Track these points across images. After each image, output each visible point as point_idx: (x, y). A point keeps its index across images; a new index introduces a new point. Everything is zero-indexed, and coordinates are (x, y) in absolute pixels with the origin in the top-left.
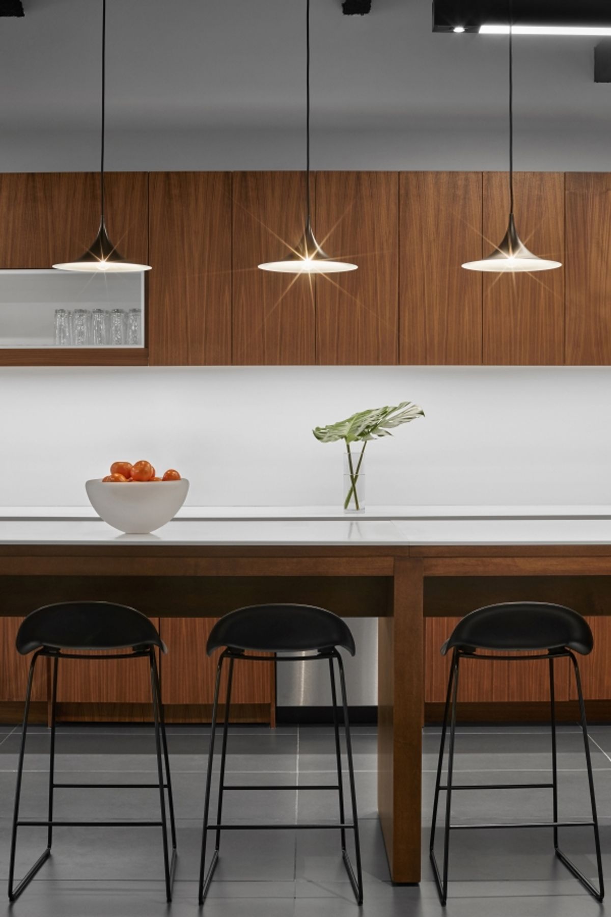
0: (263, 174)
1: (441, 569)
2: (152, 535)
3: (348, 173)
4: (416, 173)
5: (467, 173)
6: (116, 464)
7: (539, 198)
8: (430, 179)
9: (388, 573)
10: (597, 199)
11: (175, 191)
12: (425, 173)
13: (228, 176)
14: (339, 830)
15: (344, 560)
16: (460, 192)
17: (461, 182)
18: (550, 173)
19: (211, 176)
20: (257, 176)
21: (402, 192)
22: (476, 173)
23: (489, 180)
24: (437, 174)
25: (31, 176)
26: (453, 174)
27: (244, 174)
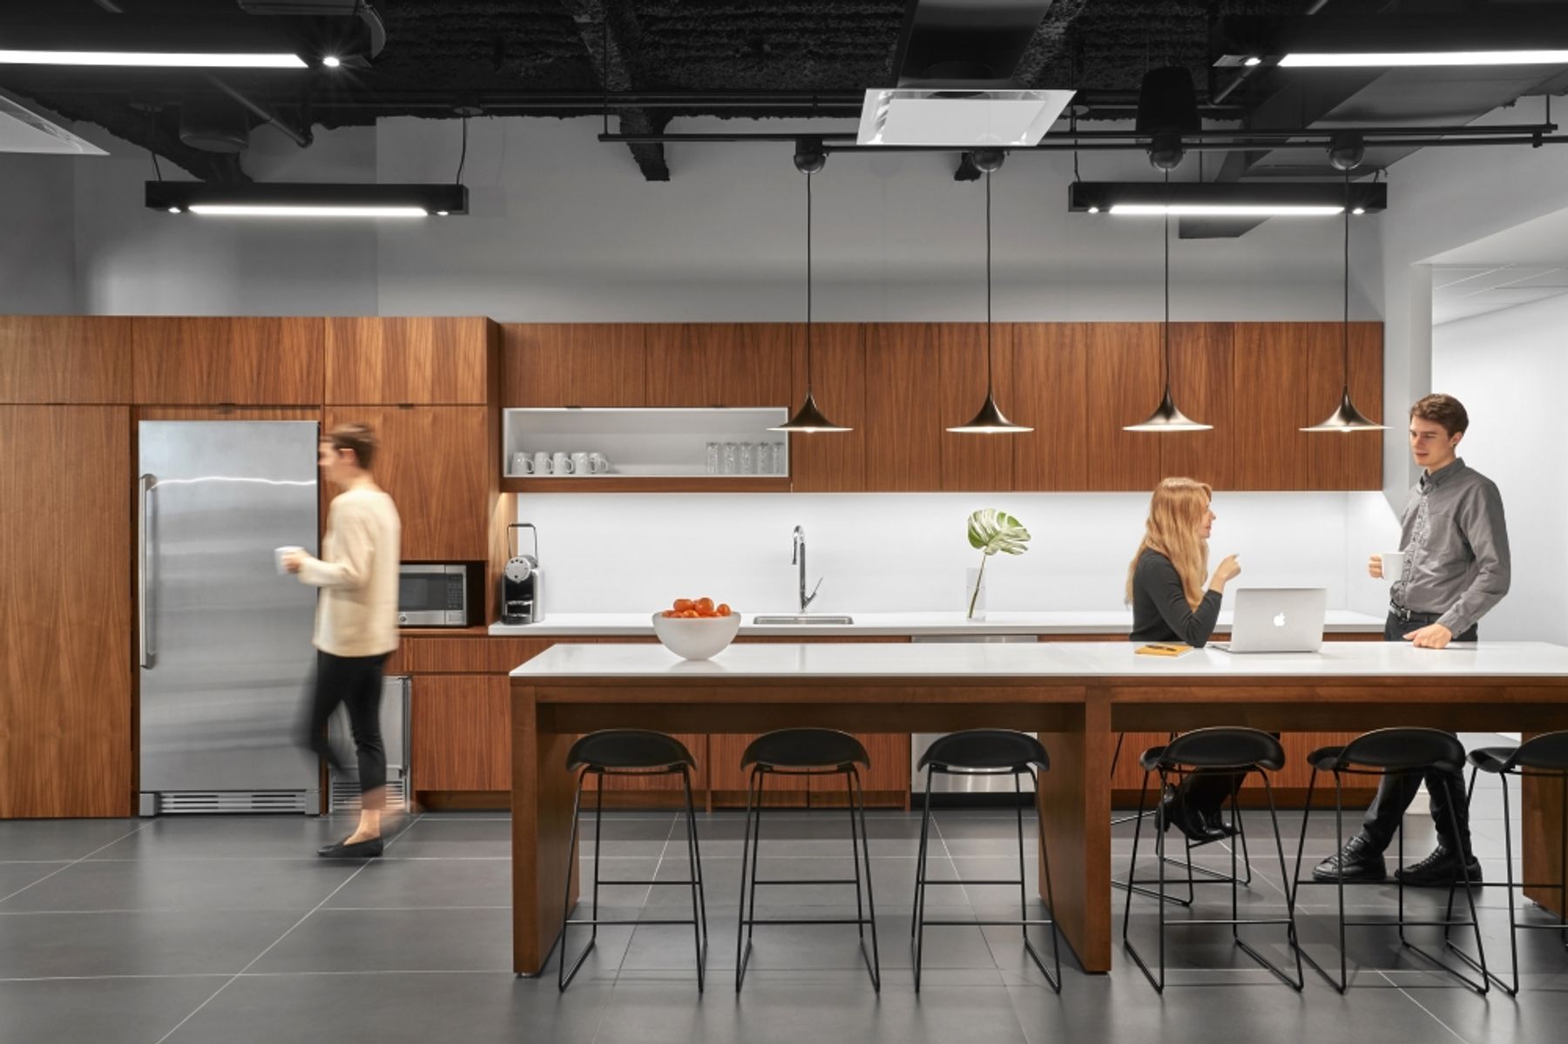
0: (892, 325)
1: (1127, 696)
2: (710, 662)
3: (968, 324)
4: (1029, 324)
5: (1073, 324)
6: (680, 601)
7: (1138, 345)
8: (1041, 330)
9: (1081, 700)
10: (1190, 345)
11: (815, 340)
12: (1036, 324)
13: (862, 326)
14: (1021, 927)
15: (1042, 689)
16: (1067, 341)
17: (1068, 332)
18: (1147, 323)
19: (847, 327)
20: (888, 326)
21: (1016, 341)
22: (1081, 324)
23: (1093, 329)
24: (1047, 325)
25: (687, 326)
26: (1061, 325)
27: (876, 325)
